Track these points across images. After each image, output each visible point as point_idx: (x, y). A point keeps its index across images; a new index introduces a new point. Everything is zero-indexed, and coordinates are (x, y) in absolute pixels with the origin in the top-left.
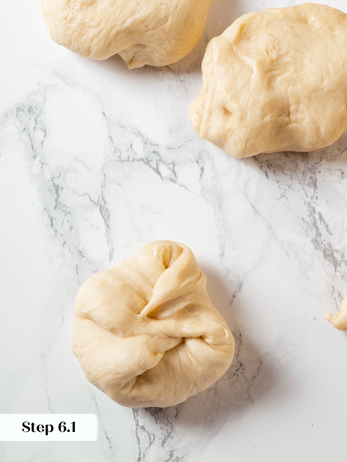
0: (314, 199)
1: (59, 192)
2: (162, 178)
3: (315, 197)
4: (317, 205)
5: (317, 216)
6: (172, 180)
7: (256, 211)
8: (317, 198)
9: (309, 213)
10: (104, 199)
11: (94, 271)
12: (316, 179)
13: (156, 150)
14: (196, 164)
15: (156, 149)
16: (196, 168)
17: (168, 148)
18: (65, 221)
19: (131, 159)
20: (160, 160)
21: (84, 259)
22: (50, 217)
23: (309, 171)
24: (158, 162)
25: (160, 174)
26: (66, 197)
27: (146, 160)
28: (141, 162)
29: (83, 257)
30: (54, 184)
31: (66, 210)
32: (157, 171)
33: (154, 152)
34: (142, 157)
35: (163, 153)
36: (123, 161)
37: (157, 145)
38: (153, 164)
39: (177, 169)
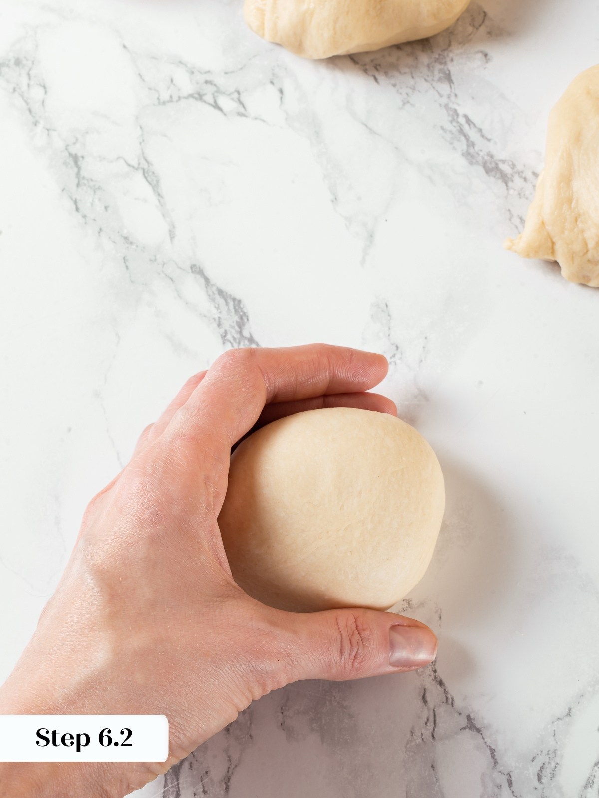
0: (453, 98)
1: (79, 163)
2: (225, 114)
3: (453, 95)
4: (459, 105)
5: (462, 120)
6: (240, 114)
7: (372, 131)
8: (456, 95)
9: (450, 118)
10: (146, 160)
11: (151, 260)
12: (449, 71)
13: (208, 79)
14: (271, 86)
15: (208, 77)
16: (272, 91)
17: (226, 73)
18: (96, 200)
19: (175, 98)
20: (218, 91)
21: (134, 247)
22: (72, 199)
23: (435, 62)
24: (216, 94)
25: (220, 109)
26: (90, 167)
27: (196, 96)
28: (191, 100)
29: (131, 243)
30: (70, 154)
31: (94, 185)
32: (216, 106)
33: (206, 82)
34: (190, 92)
35: (220, 81)
36: (164, 103)
37: (209, 72)
38: (209, 98)
39: (244, 98)
